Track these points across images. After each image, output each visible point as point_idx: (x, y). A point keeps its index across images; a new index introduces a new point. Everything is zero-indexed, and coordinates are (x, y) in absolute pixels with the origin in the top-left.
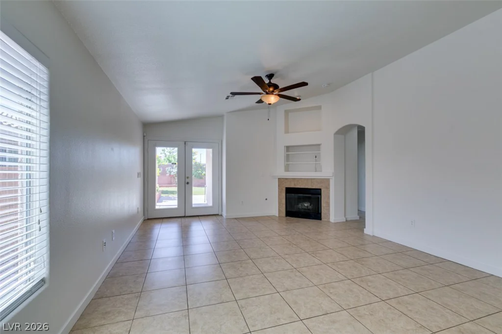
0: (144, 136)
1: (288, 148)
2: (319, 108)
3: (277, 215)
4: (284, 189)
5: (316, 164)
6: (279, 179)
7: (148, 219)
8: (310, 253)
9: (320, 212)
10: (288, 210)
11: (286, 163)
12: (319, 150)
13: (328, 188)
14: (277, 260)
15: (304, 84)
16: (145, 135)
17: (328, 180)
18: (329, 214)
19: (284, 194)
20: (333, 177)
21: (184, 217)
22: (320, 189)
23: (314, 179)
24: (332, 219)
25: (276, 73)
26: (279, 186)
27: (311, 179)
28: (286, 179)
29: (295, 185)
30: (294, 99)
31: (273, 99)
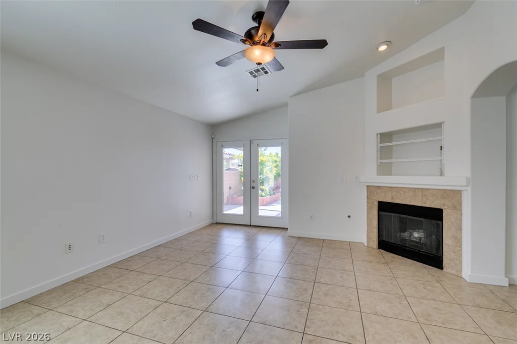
0: (213, 138)
4: (376, 204)
6: (367, 186)
7: (217, 223)
10: (382, 239)
11: (379, 161)
12: (440, 135)
13: (458, 208)
16: (213, 136)
17: (458, 193)
18: (461, 262)
19: (375, 212)
21: (250, 226)
22: (441, 210)
23: (428, 189)
24: (467, 274)
26: (367, 198)
27: (422, 189)
28: (379, 187)
29: (392, 198)
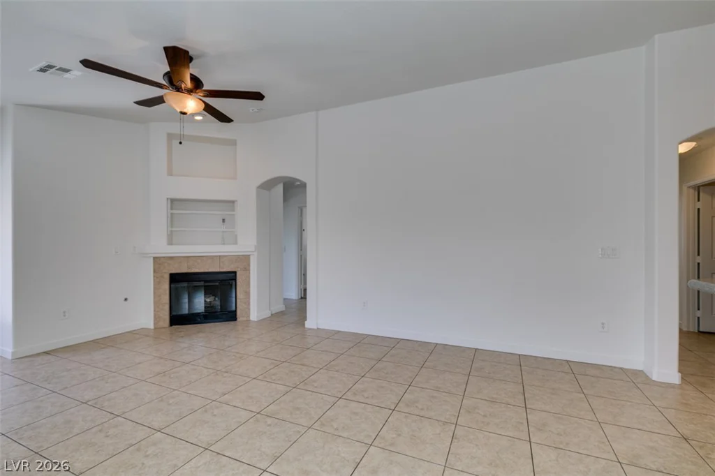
1: (173, 202)
2: (233, 143)
3: (152, 327)
4: (167, 277)
5: (223, 232)
6: (154, 258)
8: (260, 378)
9: (234, 308)
10: (174, 313)
11: (170, 229)
12: (233, 210)
13: (247, 269)
14: (216, 412)
15: (258, 96)
17: (246, 259)
18: (249, 309)
19: (166, 286)
20: (256, 253)
22: (235, 273)
23: (225, 256)
24: (254, 316)
25: (199, 57)
26: (154, 272)
27: (220, 256)
28: (171, 258)
29: (189, 268)
30: (223, 118)
31: (192, 104)
